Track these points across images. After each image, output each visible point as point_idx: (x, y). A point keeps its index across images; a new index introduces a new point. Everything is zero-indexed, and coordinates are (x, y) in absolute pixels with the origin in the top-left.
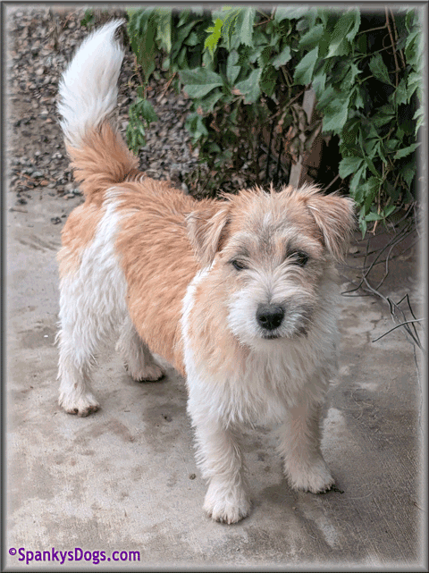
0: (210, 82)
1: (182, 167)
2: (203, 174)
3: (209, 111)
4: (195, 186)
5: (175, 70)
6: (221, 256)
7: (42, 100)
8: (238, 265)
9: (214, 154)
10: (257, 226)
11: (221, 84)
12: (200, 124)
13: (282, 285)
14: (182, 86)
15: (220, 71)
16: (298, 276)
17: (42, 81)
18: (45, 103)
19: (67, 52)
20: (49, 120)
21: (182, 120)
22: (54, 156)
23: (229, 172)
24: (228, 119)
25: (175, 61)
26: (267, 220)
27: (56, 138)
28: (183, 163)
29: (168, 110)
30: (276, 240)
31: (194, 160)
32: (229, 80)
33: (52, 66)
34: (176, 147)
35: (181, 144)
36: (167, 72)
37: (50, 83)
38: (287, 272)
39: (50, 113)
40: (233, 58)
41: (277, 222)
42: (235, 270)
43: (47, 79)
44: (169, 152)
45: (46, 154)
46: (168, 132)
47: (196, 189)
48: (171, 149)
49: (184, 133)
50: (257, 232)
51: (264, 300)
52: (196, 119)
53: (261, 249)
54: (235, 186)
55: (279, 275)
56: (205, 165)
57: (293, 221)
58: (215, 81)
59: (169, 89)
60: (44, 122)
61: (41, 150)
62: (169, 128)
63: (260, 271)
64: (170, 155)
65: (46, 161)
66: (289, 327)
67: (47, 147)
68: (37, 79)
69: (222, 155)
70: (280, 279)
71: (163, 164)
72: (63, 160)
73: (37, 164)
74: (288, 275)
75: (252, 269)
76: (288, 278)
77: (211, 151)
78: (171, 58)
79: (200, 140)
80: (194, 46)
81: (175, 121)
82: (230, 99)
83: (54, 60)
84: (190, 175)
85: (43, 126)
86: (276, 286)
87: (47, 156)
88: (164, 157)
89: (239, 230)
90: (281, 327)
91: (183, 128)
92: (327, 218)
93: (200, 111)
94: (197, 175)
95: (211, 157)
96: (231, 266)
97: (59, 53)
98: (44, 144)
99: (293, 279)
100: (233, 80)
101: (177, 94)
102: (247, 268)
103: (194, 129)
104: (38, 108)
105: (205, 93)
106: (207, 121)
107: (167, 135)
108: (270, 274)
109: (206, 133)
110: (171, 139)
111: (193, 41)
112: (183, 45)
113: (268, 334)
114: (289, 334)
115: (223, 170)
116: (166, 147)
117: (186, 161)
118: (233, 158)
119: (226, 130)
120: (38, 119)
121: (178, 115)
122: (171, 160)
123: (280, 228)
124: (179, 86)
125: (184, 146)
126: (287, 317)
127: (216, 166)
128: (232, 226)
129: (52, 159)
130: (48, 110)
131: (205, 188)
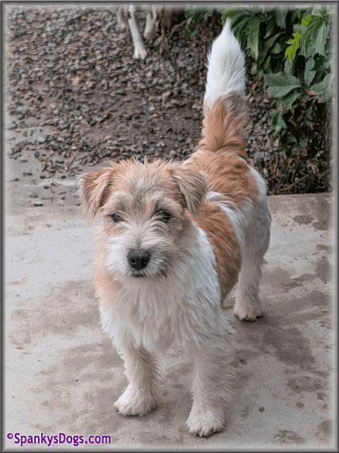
0: (290, 84)
1: (265, 155)
2: (282, 161)
3: (288, 109)
4: (274, 171)
5: (261, 74)
6: (102, 210)
7: (150, 98)
8: (115, 218)
9: (292, 144)
10: (132, 188)
11: (299, 86)
12: (280, 119)
13: (150, 236)
14: (267, 87)
15: (299, 75)
16: (162, 230)
17: (151, 82)
18: (152, 101)
19: (173, 58)
20: (155, 115)
21: (266, 115)
22: (158, 145)
23: (303, 159)
24: (304, 115)
25: (261, 67)
26: (141, 184)
27: (160, 130)
28: (265, 151)
29: (255, 107)
30: (147, 200)
31: (275, 149)
32: (306, 83)
33: (159, 70)
34: (260, 138)
35: (264, 136)
36: (255, 75)
37: (157, 84)
38: (154, 226)
39: (156, 109)
40: (310, 64)
41: (148, 186)
42: (113, 222)
43: (155, 81)
44: (254, 142)
45: (152, 143)
46: (254, 125)
47: (275, 173)
48: (256, 140)
49: (268, 126)
50: (132, 193)
51: (134, 246)
52: (278, 114)
53: (134, 206)
54: (309, 171)
55: (148, 228)
56: (283, 153)
57: (161, 186)
58: (294, 83)
59: (256, 89)
60: (151, 117)
61: (148, 140)
62: (255, 122)
63: (133, 224)
64: (254, 145)
65: (152, 149)
66: (153, 269)
67: (153, 137)
68: (147, 80)
69: (298, 145)
70: (148, 230)
71: (248, 152)
72: (166, 148)
73: (144, 151)
74: (155, 228)
75: (126, 222)
76: (154, 231)
77: (289, 141)
78: (257, 64)
79: (280, 133)
80: (278, 55)
81: (260, 116)
82: (307, 99)
83: (161, 65)
84: (271, 162)
85: (150, 120)
86: (144, 236)
87: (152, 145)
88: (249, 146)
89: (118, 190)
90: (147, 268)
91: (266, 122)
92: (188, 187)
93: (280, 108)
94: (277, 161)
95: (288, 147)
96: (110, 219)
97: (165, 60)
98: (151, 134)
99: (158, 231)
100: (309, 83)
101: (263, 94)
102: (123, 220)
103: (275, 123)
104: (147, 104)
105: (286, 93)
106: (286, 116)
107: (253, 128)
108: (140, 226)
109: (285, 126)
110: (256, 131)
111: (277, 50)
112: (269, 53)
113: (136, 273)
114: (153, 274)
115: (298, 158)
116: (252, 138)
117: (268, 150)
118: (307, 148)
119: (302, 124)
120: (147, 114)
121: (263, 111)
122: (255, 149)
123: (151, 191)
124: (264, 87)
125: (267, 137)
126: (151, 261)
127: (293, 154)
128: (112, 188)
129: (156, 148)
130: (155, 106)
131: (283, 173)
